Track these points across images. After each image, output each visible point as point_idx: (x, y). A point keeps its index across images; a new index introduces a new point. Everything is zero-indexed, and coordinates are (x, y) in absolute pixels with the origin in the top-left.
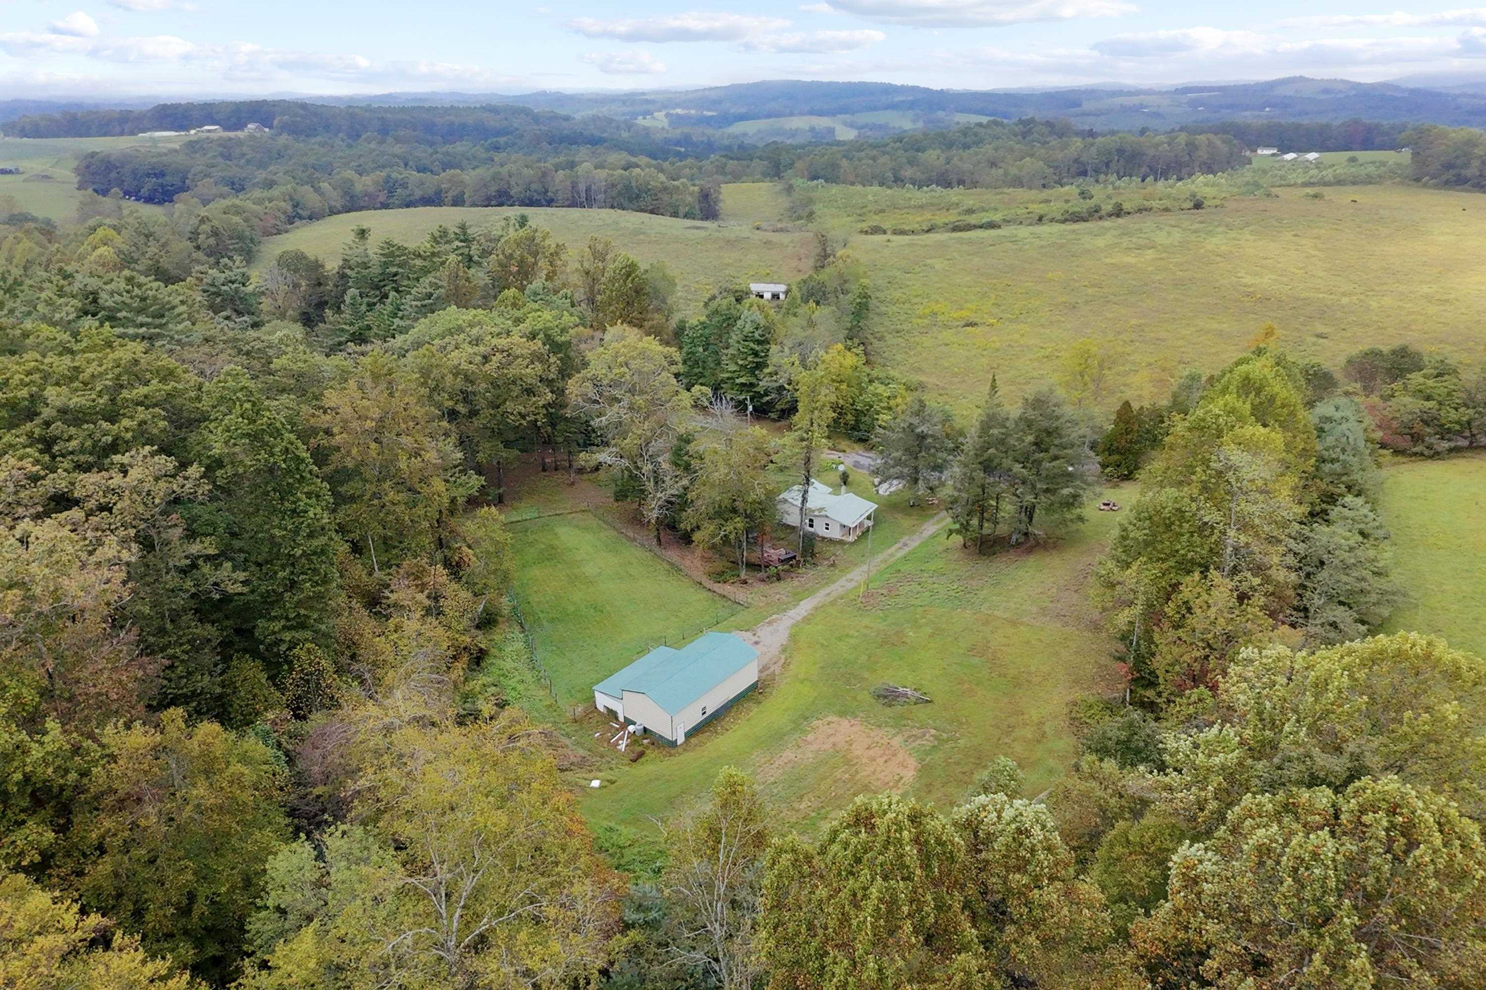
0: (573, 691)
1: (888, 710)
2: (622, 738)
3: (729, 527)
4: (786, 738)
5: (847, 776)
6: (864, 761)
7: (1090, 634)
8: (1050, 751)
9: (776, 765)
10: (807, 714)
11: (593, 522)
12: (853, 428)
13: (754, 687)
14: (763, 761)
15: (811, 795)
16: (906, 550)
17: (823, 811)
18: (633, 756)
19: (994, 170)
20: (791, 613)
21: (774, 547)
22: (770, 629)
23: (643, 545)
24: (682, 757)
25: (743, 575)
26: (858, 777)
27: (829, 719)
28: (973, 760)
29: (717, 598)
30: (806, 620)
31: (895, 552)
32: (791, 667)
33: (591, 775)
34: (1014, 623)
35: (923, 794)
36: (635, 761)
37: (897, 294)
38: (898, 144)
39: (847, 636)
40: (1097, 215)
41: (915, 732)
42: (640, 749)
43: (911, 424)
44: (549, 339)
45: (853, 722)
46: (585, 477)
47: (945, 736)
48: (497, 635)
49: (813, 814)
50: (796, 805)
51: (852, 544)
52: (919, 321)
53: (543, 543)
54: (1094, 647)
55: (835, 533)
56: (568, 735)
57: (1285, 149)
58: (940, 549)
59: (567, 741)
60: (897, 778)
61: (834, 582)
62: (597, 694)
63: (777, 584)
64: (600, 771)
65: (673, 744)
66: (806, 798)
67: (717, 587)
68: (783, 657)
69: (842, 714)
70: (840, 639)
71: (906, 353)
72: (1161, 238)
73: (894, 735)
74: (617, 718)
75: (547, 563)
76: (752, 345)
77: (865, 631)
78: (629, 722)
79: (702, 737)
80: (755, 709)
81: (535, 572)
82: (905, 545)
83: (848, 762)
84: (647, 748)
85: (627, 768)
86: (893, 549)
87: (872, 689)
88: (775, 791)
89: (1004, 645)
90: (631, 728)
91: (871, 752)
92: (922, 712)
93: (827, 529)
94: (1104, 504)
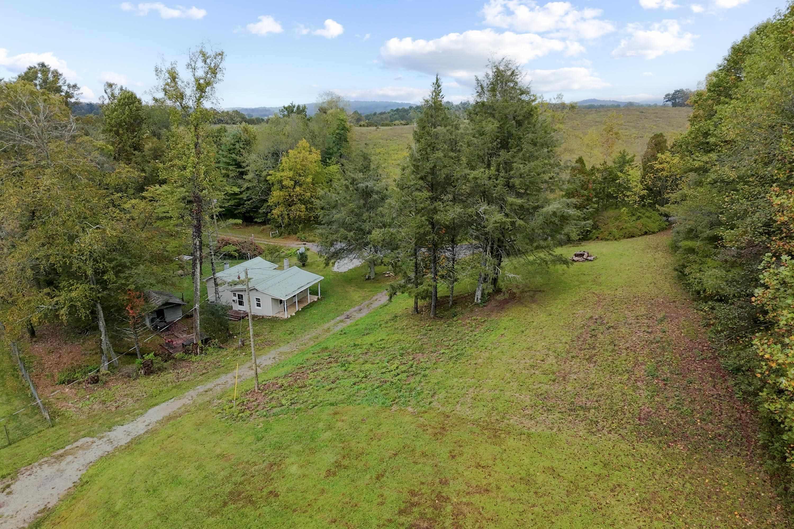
16: (348, 323)
31: (333, 327)
55: (266, 309)
82: (349, 317)
86: (331, 324)
93: (259, 305)
94: (576, 255)
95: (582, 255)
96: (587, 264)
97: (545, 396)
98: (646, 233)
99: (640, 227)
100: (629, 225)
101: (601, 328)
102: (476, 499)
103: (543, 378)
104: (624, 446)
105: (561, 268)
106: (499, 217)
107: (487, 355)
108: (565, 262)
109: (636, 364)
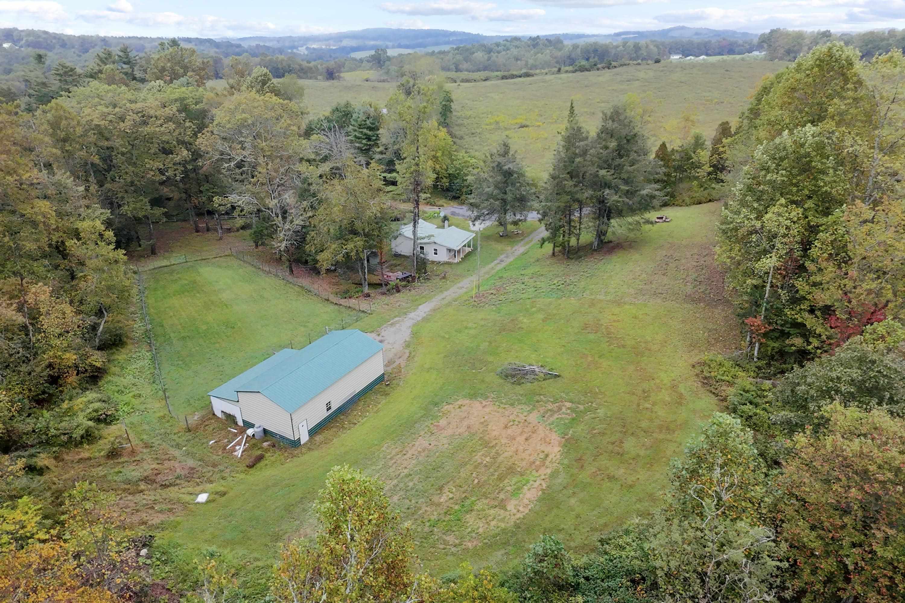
0: (192, 401)
1: (518, 388)
2: (239, 444)
3: (350, 246)
4: (417, 425)
5: (488, 459)
6: (504, 441)
7: (690, 306)
8: (694, 411)
9: (409, 455)
10: (436, 400)
11: (235, 263)
12: (448, 190)
13: (380, 380)
14: (394, 453)
15: (451, 486)
16: (503, 265)
17: (467, 502)
18: (248, 462)
19: (519, 62)
20: (412, 315)
21: (392, 271)
22: (393, 329)
23: (276, 276)
24: (306, 457)
25: (366, 290)
26: (500, 459)
27: (459, 403)
28: (619, 429)
29: (343, 309)
30: (426, 320)
31: (495, 267)
32: (416, 359)
33: (198, 489)
34: (619, 303)
35: (575, 471)
36: (251, 466)
37: (469, 113)
38: (456, 51)
39: (466, 328)
40: (595, 68)
41: (550, 406)
42: (259, 452)
43: (499, 163)
44: (184, 109)
45: (484, 403)
46: (232, 234)
47: (581, 407)
48: (121, 356)
49: (457, 507)
50: (435, 499)
51: (458, 263)
52: (487, 127)
53: (186, 279)
54: (697, 315)
55: (443, 256)
56: (178, 446)
57: (686, 54)
58: (532, 260)
59: (176, 453)
60: (542, 456)
61: (447, 290)
62: (213, 400)
63: (397, 295)
64: (211, 482)
65: (296, 444)
66: (446, 490)
67: (343, 302)
68: (407, 351)
69: (473, 396)
70: (459, 331)
71: (480, 144)
72: (642, 75)
73: (530, 412)
74: (236, 423)
75: (186, 294)
76: (365, 131)
77: (483, 323)
78: (248, 425)
79: (327, 434)
80: (383, 401)
81: (175, 302)
82: (502, 261)
83: (486, 444)
84: (267, 450)
85: (242, 476)
86: (492, 264)
87: (499, 369)
88: (411, 484)
89: (614, 321)
90: (250, 432)
91: (509, 431)
92: (552, 387)
93: (436, 254)
94: (658, 218)
95: (662, 218)
96: (665, 224)
97: (641, 290)
98: (710, 201)
99: (706, 195)
100: (697, 195)
101: (671, 260)
102: (614, 324)
103: (640, 283)
104: (678, 305)
105: (648, 227)
106: (616, 198)
107: (608, 274)
108: (652, 223)
109: (687, 276)
